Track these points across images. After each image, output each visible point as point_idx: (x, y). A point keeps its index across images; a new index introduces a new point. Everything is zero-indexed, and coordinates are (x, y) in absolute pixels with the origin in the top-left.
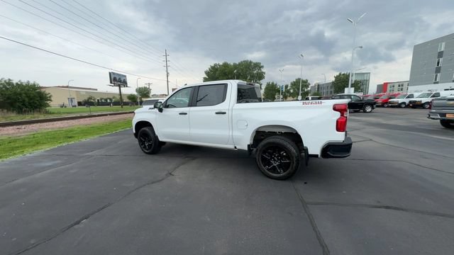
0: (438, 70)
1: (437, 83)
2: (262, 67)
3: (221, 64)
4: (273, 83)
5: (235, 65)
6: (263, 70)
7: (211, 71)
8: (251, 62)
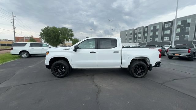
0: (126, 39)
1: (126, 43)
2: (73, 31)
3: (52, 27)
4: (77, 39)
5: (59, 28)
6: (73, 33)
7: (45, 30)
8: (67, 28)
